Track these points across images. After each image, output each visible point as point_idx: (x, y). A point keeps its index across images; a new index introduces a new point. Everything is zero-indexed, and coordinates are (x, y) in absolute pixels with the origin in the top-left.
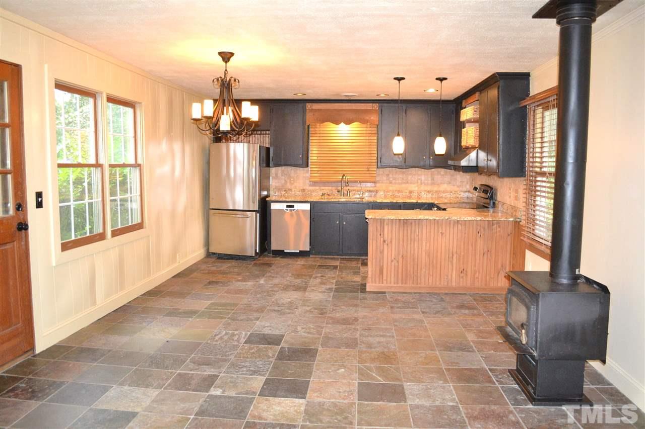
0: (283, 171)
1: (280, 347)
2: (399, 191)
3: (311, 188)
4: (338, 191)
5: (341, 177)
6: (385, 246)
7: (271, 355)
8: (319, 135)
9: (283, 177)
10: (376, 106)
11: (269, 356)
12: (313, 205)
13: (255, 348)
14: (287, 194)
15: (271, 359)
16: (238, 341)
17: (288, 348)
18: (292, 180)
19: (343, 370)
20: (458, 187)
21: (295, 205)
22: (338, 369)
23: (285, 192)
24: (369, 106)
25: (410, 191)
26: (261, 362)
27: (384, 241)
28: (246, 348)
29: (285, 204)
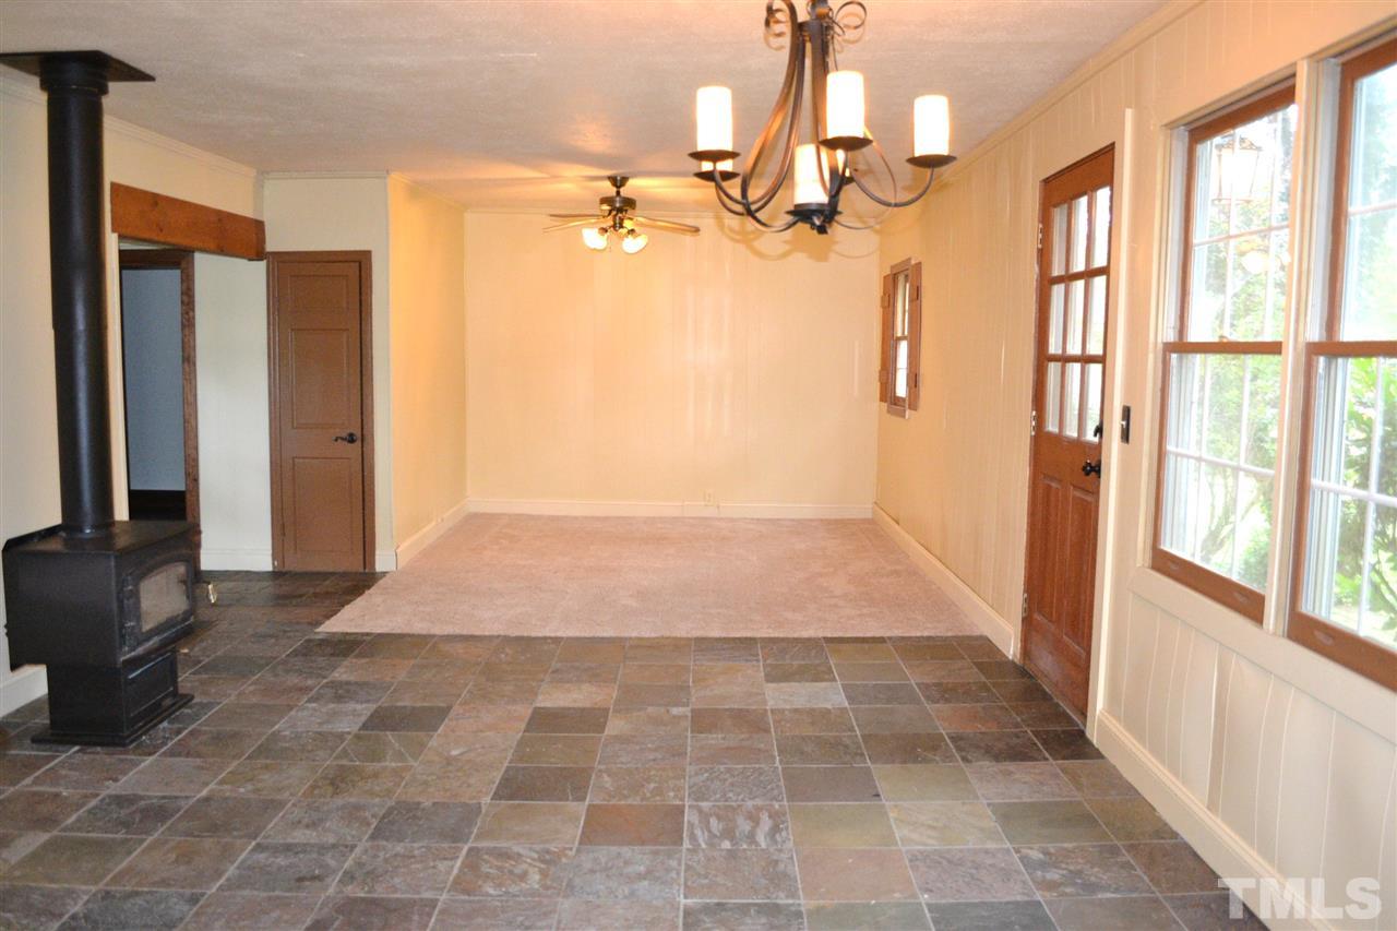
1: (587, 803)
7: (606, 778)
11: (609, 776)
13: (648, 795)
15: (602, 767)
16: (705, 817)
17: (567, 800)
19: (455, 753)
22: (462, 754)
26: (624, 760)
28: (672, 794)
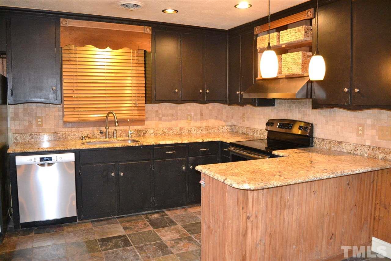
0: (25, 110)
2: (170, 129)
3: (65, 130)
4: (101, 133)
5: (106, 115)
6: (249, 224)
8: (74, 63)
9: (26, 118)
10: (149, 30)
12: (78, 154)
14: (32, 140)
18: (39, 120)
20: (224, 121)
21: (54, 156)
23: (30, 138)
24: (139, 29)
25: (180, 128)
27: (248, 218)
29: (38, 157)
